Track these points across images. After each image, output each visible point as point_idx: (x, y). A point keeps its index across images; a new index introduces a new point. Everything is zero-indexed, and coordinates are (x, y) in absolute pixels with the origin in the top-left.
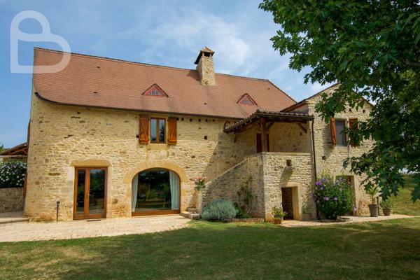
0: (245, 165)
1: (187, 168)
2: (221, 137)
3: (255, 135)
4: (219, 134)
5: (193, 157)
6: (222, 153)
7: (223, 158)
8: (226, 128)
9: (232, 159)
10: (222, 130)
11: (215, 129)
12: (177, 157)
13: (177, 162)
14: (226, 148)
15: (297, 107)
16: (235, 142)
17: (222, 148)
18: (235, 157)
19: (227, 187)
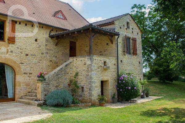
0: (72, 64)
1: (22, 63)
2: (47, 41)
3: (69, 42)
4: (46, 38)
5: (27, 55)
6: (47, 53)
7: (48, 57)
8: (51, 34)
9: (54, 58)
10: (48, 35)
11: (43, 34)
12: (14, 54)
13: (15, 59)
14: (50, 50)
15: (106, 25)
16: (56, 45)
17: (48, 49)
18: (56, 57)
19: (60, 80)
